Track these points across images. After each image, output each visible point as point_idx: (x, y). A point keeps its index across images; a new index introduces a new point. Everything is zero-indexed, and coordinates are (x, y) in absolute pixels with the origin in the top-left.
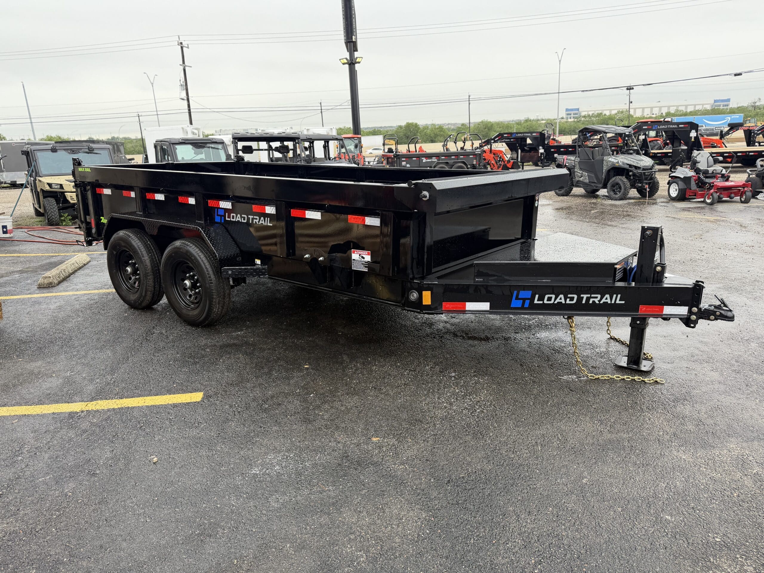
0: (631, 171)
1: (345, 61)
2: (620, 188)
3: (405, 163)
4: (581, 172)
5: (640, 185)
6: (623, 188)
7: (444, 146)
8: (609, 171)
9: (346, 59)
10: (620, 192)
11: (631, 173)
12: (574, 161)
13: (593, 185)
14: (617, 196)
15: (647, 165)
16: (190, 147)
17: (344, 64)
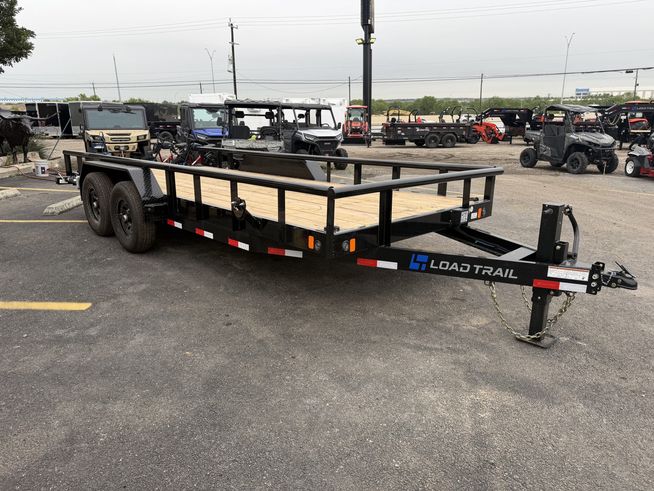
0: (591, 148)
1: (361, 41)
2: (579, 163)
3: (400, 131)
4: (545, 146)
5: (598, 161)
6: (580, 163)
7: (440, 118)
8: (569, 147)
9: (362, 39)
10: (578, 166)
11: (590, 150)
12: (540, 136)
13: (554, 159)
14: (575, 170)
15: (606, 143)
16: (205, 111)
17: (359, 44)
